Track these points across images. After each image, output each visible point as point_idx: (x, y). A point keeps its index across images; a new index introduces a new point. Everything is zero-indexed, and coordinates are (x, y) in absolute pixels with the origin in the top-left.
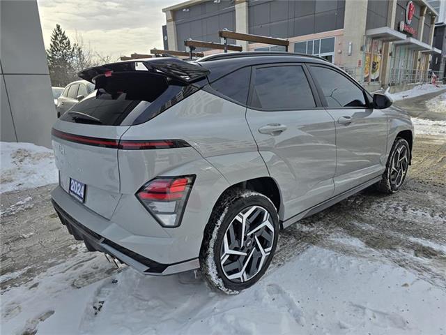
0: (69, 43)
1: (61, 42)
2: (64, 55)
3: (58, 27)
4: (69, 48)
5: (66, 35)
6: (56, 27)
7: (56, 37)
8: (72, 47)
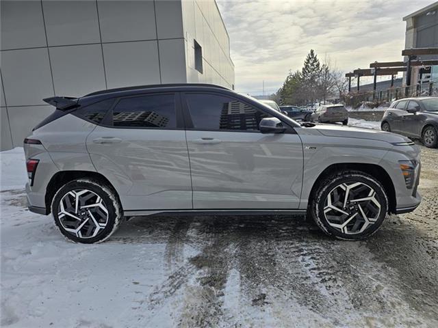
0: (318, 65)
1: (312, 65)
2: (313, 77)
3: (312, 52)
4: (318, 69)
5: (317, 58)
6: (310, 52)
7: (308, 60)
8: (320, 69)
